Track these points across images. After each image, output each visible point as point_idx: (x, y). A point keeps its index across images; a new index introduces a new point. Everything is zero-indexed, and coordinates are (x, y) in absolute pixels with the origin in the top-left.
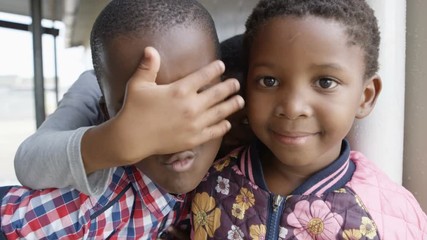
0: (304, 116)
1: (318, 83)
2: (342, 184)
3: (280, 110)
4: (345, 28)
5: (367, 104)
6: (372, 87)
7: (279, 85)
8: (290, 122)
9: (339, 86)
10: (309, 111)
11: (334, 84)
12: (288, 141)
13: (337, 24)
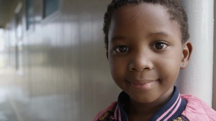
0: (147, 68)
1: (154, 46)
2: (179, 114)
3: (132, 66)
4: (167, 9)
5: (185, 60)
6: (186, 48)
7: (129, 51)
8: (139, 73)
9: (168, 47)
10: (151, 65)
11: (165, 46)
12: (139, 87)
13: (162, 7)
